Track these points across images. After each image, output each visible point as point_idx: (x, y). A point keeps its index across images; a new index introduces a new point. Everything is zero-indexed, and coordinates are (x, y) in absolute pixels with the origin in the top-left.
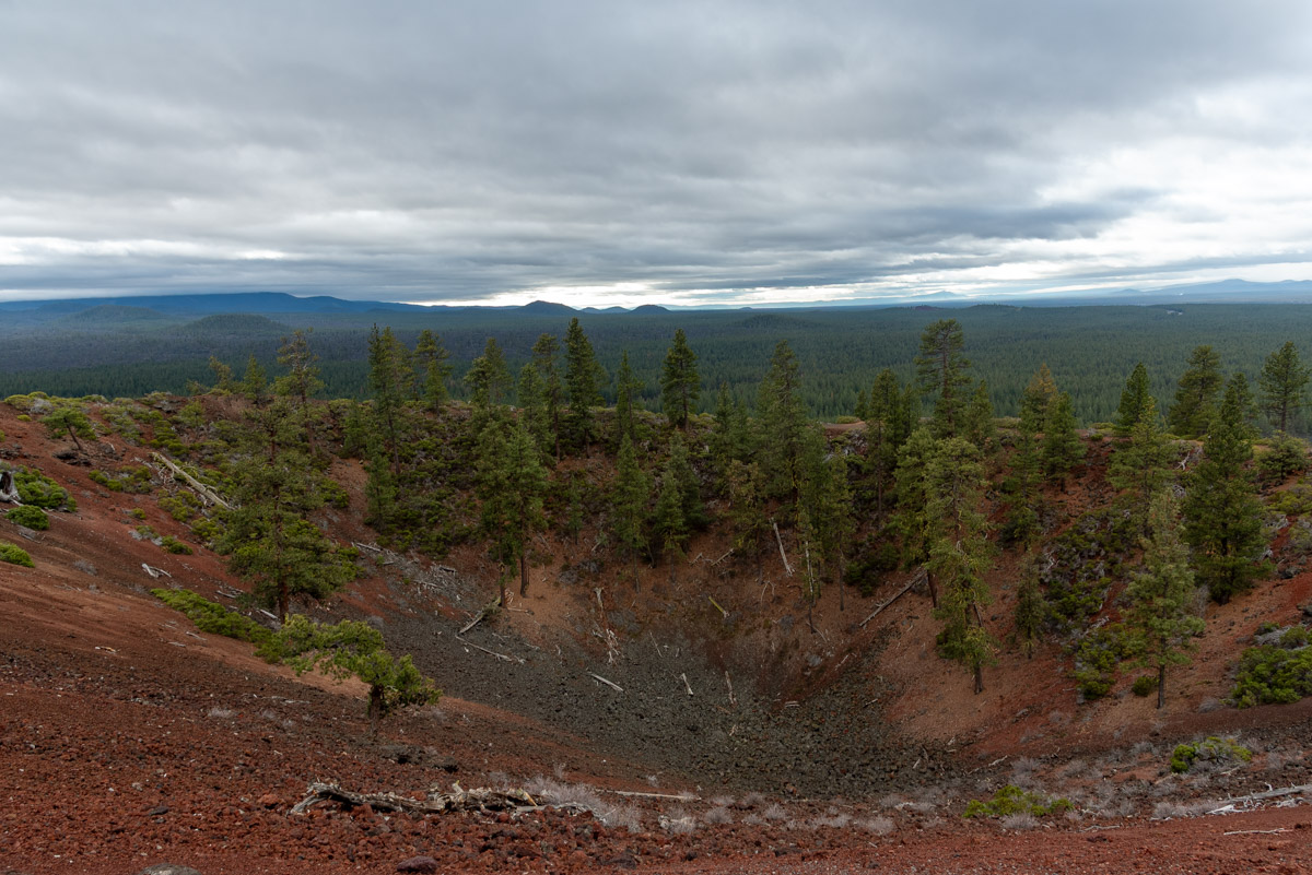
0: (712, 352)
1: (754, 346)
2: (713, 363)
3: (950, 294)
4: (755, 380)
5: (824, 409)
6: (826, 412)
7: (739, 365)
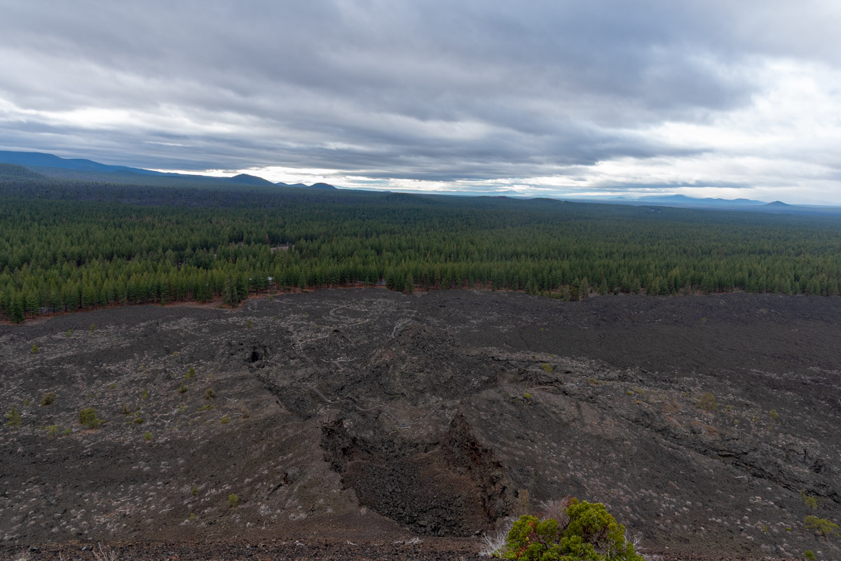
0: (363, 213)
1: (394, 211)
2: (364, 220)
3: (515, 192)
4: (395, 233)
5: (450, 257)
6: (452, 259)
7: (382, 223)
